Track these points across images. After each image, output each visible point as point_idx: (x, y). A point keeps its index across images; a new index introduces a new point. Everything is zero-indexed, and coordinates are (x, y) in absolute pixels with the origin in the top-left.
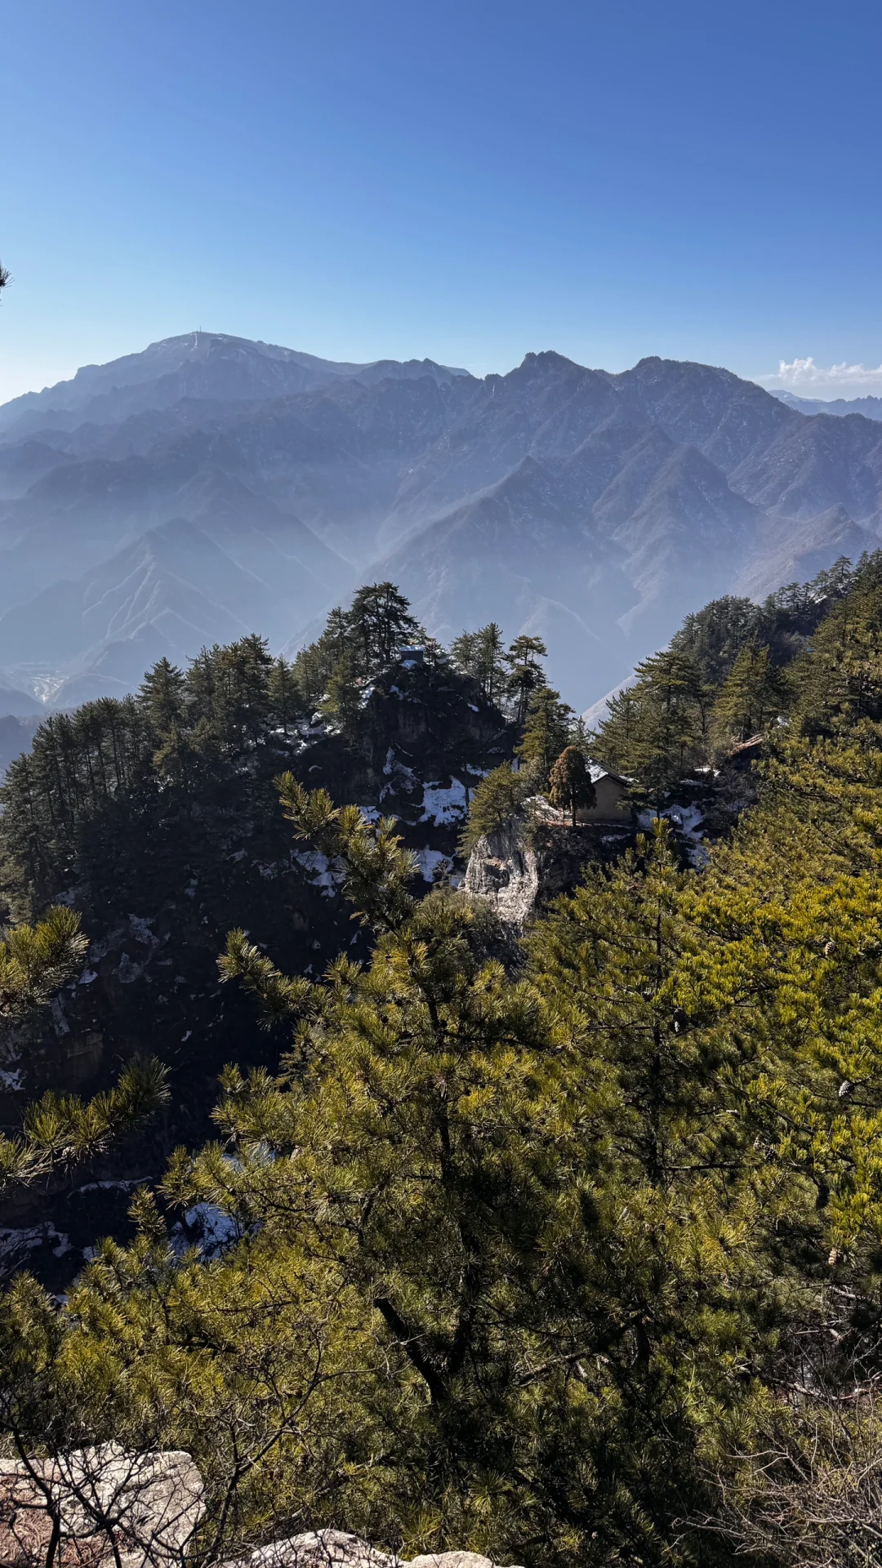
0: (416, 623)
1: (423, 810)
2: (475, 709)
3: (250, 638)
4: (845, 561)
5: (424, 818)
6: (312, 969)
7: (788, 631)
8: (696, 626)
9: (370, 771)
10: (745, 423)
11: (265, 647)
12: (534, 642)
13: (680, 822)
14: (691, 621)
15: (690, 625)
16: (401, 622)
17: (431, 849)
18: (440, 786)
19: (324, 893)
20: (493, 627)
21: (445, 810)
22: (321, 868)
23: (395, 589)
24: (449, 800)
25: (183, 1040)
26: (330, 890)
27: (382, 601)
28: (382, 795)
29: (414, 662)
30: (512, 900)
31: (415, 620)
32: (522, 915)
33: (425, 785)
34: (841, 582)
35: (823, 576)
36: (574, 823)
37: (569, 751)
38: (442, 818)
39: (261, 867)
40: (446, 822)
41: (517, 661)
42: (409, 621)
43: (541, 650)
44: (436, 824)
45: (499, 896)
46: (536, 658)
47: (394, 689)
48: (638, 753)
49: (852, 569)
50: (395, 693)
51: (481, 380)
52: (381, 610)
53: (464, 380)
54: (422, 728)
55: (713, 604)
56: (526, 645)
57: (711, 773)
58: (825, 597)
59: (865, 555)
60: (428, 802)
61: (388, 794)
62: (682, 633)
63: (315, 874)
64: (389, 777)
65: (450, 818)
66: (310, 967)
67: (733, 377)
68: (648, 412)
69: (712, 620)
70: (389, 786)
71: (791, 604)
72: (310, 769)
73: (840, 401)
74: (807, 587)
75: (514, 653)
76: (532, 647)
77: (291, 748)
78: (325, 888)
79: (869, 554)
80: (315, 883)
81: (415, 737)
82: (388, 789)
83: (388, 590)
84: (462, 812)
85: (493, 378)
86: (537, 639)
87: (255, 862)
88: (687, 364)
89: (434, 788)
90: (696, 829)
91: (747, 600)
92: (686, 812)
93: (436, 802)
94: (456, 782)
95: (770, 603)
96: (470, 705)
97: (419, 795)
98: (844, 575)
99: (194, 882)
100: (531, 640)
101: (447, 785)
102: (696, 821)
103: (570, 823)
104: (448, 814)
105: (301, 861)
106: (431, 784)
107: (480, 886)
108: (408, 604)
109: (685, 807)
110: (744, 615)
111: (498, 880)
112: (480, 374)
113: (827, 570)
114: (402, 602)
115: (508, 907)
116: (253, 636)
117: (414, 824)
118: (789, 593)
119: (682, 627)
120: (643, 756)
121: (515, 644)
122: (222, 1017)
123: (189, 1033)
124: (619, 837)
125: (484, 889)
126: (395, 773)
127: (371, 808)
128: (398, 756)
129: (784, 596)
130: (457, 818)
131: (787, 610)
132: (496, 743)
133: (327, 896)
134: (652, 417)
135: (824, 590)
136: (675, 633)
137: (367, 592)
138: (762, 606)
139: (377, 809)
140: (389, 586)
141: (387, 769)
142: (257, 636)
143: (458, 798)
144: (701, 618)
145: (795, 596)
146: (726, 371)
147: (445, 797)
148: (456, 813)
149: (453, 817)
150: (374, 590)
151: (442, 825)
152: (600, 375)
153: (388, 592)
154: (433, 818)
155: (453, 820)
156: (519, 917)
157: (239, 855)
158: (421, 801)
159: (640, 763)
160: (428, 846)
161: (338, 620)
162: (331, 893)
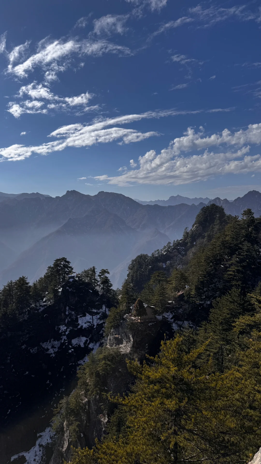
0: (72, 268)
1: (79, 324)
2: (91, 291)
3: (22, 277)
4: (169, 243)
5: (79, 327)
6: (49, 382)
7: (159, 262)
8: (134, 263)
9: (63, 314)
10: (128, 208)
11: (27, 279)
12: (106, 270)
13: (167, 317)
14: (133, 261)
15: (133, 263)
16: (68, 268)
17: (82, 337)
18: (83, 316)
19: (51, 356)
20: (94, 267)
21: (85, 323)
22: (49, 347)
23: (66, 259)
24: (86, 320)
25: (8, 413)
26: (53, 354)
27: (62, 263)
28: (66, 321)
29: (73, 279)
30: (124, 347)
31: (72, 267)
32: (129, 351)
33: (78, 316)
34: (170, 248)
35: (165, 247)
36: (141, 321)
37: (138, 300)
38: (85, 326)
39: (31, 350)
40: (86, 327)
41: (102, 276)
42: (71, 267)
43: (108, 273)
44: (83, 329)
45: (120, 346)
46: (106, 275)
47: (68, 288)
48: (155, 299)
49: (172, 245)
50: (68, 289)
51: (54, 198)
52: (62, 266)
53: (49, 198)
54: (76, 299)
55: (138, 256)
56: (104, 272)
57: (172, 303)
58: (166, 252)
59: (174, 241)
60: (80, 322)
61: (68, 321)
62: (131, 265)
63: (48, 349)
64: (68, 315)
65: (87, 326)
66: (48, 381)
67: (124, 196)
68: (102, 205)
69: (139, 261)
70: (68, 318)
71: (158, 255)
72: (45, 316)
73: (151, 201)
74: (161, 250)
75: (101, 274)
76: (106, 272)
77: (38, 310)
78: (52, 354)
79: (175, 241)
80: (48, 352)
81: (74, 302)
82: (68, 319)
83: (64, 259)
84: (90, 323)
85: (57, 197)
86: (107, 270)
87: (29, 348)
88: (111, 193)
89: (81, 317)
90: (171, 319)
91: (147, 255)
92: (168, 314)
93: (82, 321)
94: (87, 314)
95: (153, 255)
96: (90, 291)
97: (77, 320)
98: (170, 246)
99: (9, 358)
100: (105, 270)
101: (85, 316)
102: (171, 316)
103: (139, 321)
104: (86, 325)
105: (43, 346)
106: (80, 316)
107: (113, 344)
108: (70, 263)
109: (167, 313)
110: (147, 258)
111: (119, 342)
112: (54, 196)
113: (166, 245)
114: (68, 262)
115: (124, 349)
116: (23, 276)
117: (76, 329)
118: (157, 252)
119: (131, 263)
120: (157, 299)
121: (101, 271)
122: (21, 403)
123: (9, 410)
124: (153, 323)
125: (115, 345)
126: (70, 314)
127: (63, 326)
128: (70, 309)
129: (156, 253)
130: (89, 325)
131: (157, 257)
132: (97, 301)
133: (52, 357)
134: (104, 207)
135: (165, 251)
136: (129, 265)
137: (57, 260)
138: (151, 256)
139: (66, 326)
140: (64, 258)
141: (67, 313)
142: (24, 276)
143: (89, 319)
144: (135, 260)
145: (158, 253)
146: (122, 194)
147: (85, 319)
148: (89, 324)
149: (88, 325)
150: (60, 260)
151: (85, 328)
152: (88, 196)
153: (64, 260)
154: (82, 326)
155: (88, 326)
156: (128, 351)
157: (23, 347)
158: (78, 321)
159: (156, 301)
160: (81, 336)
161: (50, 269)
162: (54, 355)
